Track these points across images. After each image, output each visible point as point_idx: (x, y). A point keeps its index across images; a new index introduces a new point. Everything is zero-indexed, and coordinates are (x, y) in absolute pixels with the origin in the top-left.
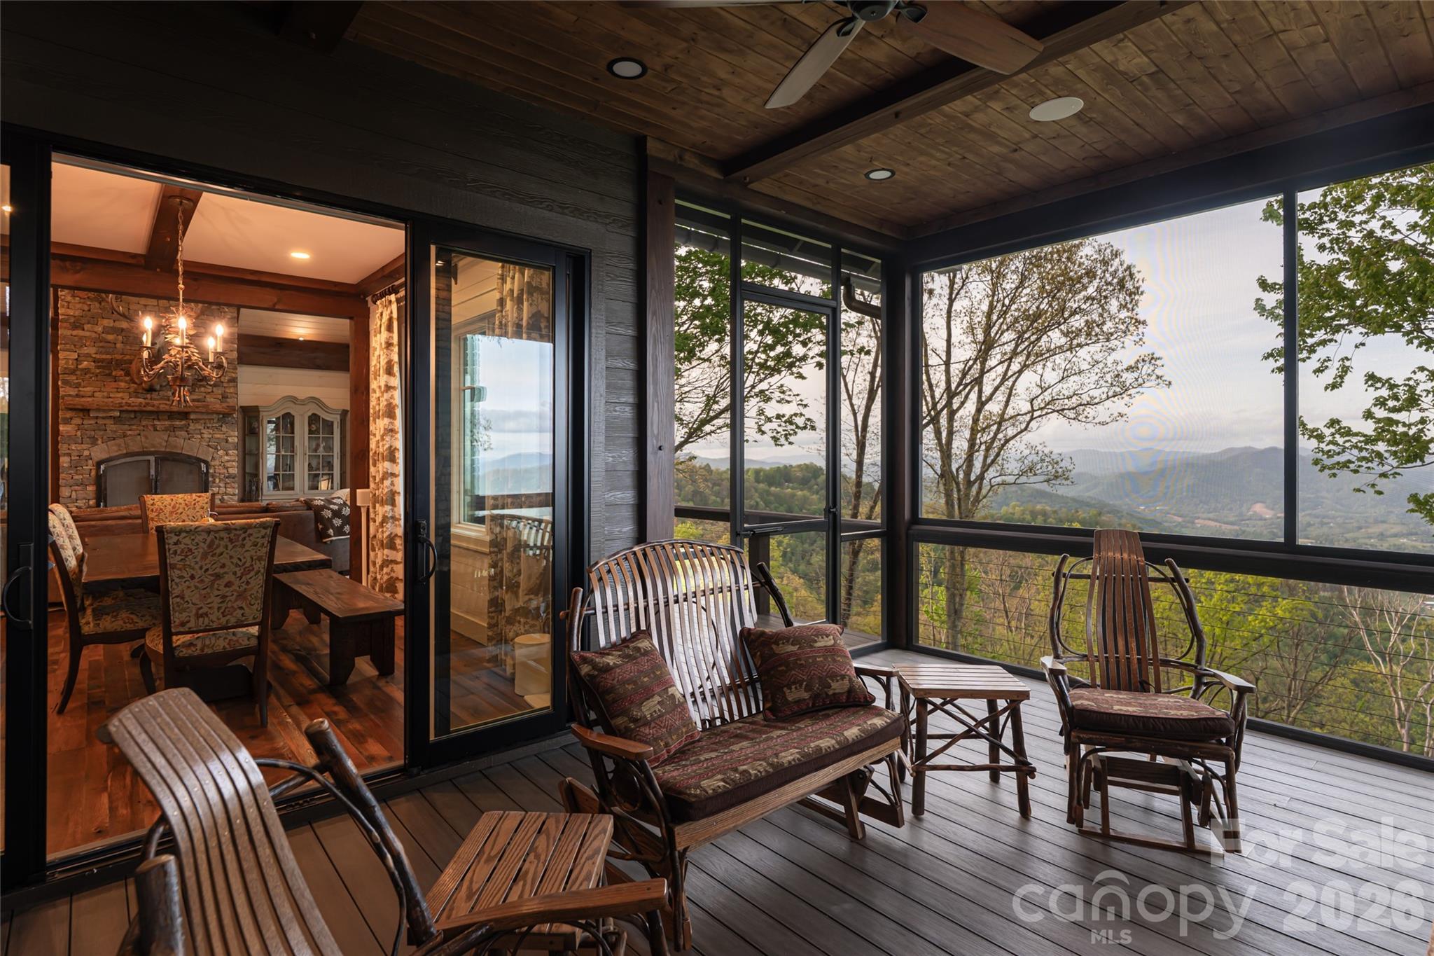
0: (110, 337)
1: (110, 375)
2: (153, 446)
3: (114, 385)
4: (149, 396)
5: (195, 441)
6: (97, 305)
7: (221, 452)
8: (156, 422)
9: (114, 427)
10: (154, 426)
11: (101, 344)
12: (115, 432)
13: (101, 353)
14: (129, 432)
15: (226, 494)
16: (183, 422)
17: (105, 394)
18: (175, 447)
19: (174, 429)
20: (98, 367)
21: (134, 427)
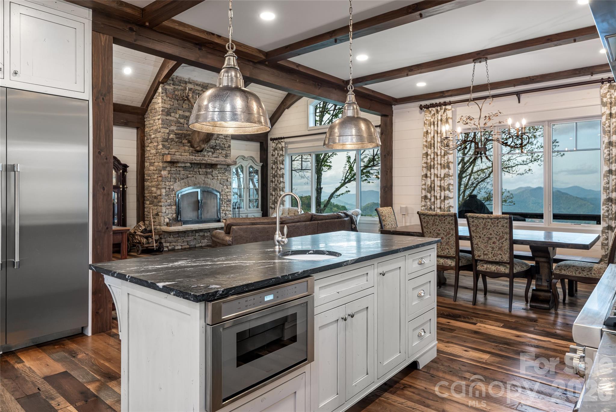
0: (182, 121)
1: (181, 142)
3: (183, 148)
4: (197, 155)
5: (214, 181)
6: (176, 101)
7: (225, 187)
8: (200, 170)
9: (182, 172)
10: (199, 171)
11: (179, 125)
12: (184, 175)
13: (178, 130)
15: (227, 211)
16: (211, 170)
17: (180, 153)
18: (207, 184)
19: (207, 174)
20: (177, 138)
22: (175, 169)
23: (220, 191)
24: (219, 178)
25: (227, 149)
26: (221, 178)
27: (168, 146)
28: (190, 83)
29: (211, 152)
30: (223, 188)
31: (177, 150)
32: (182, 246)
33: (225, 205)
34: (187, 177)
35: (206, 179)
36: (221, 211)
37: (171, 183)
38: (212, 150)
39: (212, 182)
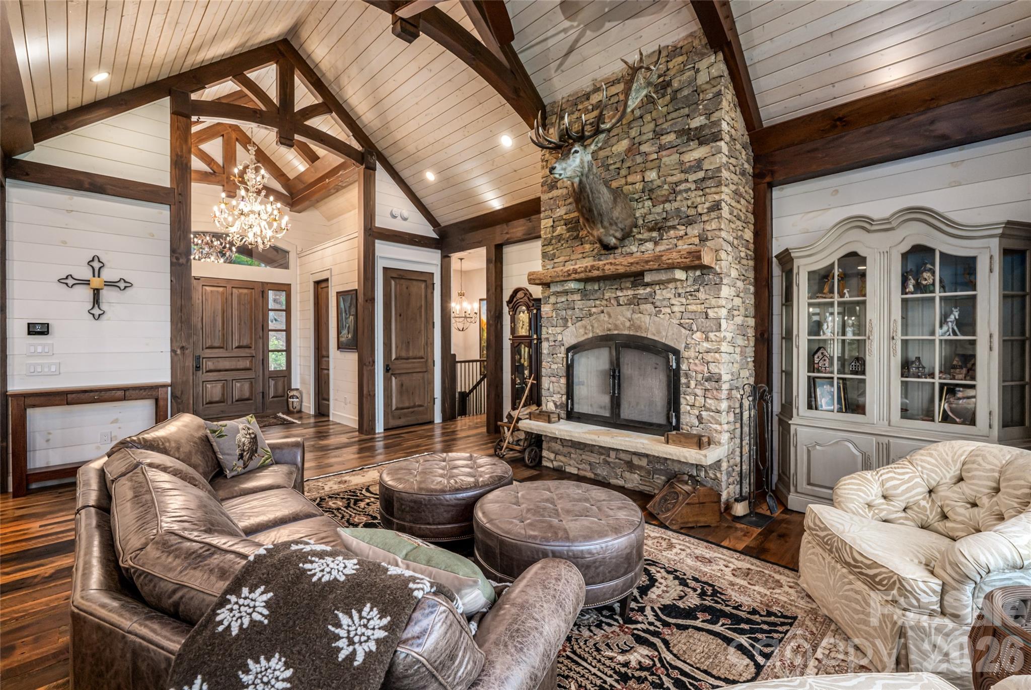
2: (616, 327)
7: (698, 336)
8: (619, 293)
9: (579, 304)
10: (617, 298)
12: (582, 310)
14: (594, 310)
21: (598, 302)
22: (563, 299)
23: (681, 347)
24: (676, 309)
25: (705, 218)
26: (682, 309)
27: (552, 252)
28: (597, 90)
29: (650, 240)
30: (689, 340)
31: (567, 258)
32: (579, 469)
33: (699, 392)
34: (591, 315)
35: (636, 316)
36: (684, 408)
37: (559, 330)
38: (655, 234)
39: (654, 322)
